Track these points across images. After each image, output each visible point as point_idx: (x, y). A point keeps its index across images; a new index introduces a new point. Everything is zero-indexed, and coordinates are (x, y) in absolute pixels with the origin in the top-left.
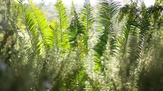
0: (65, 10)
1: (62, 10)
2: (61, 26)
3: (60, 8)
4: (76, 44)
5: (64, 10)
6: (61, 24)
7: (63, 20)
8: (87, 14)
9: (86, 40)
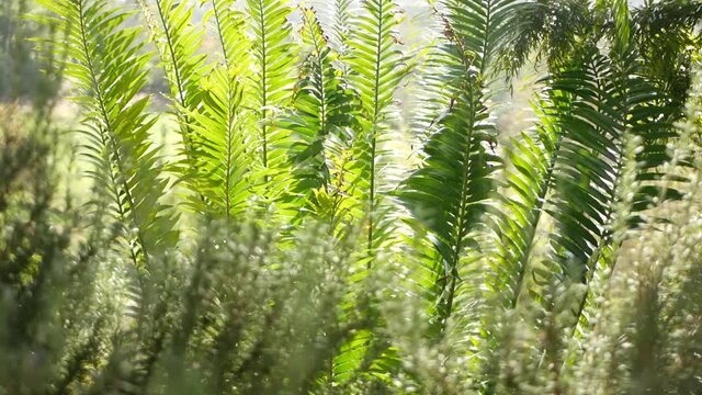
0: (287, 16)
1: (272, 18)
2: (267, 87)
3: (264, 11)
4: (321, 175)
5: (282, 19)
6: (267, 80)
7: (277, 62)
8: (377, 37)
9: (370, 155)
